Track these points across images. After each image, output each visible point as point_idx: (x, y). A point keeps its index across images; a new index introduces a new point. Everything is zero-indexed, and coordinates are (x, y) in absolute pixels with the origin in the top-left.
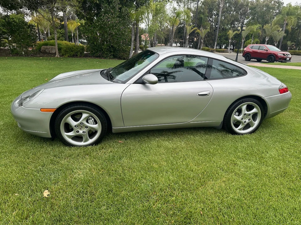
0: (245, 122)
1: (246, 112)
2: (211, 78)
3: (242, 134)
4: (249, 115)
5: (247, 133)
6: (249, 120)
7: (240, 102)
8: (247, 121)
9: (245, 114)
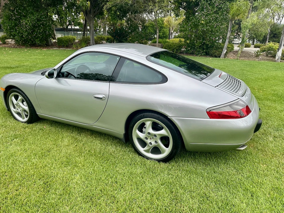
0: (151, 143)
1: (151, 131)
2: (117, 80)
3: (148, 158)
4: (155, 136)
5: (155, 159)
6: (156, 142)
7: (140, 116)
8: (153, 143)
9: (149, 133)
